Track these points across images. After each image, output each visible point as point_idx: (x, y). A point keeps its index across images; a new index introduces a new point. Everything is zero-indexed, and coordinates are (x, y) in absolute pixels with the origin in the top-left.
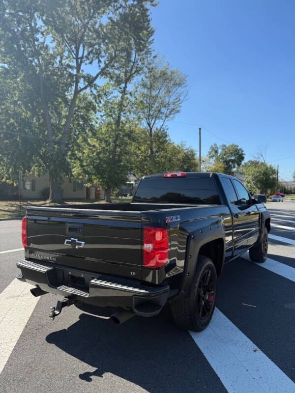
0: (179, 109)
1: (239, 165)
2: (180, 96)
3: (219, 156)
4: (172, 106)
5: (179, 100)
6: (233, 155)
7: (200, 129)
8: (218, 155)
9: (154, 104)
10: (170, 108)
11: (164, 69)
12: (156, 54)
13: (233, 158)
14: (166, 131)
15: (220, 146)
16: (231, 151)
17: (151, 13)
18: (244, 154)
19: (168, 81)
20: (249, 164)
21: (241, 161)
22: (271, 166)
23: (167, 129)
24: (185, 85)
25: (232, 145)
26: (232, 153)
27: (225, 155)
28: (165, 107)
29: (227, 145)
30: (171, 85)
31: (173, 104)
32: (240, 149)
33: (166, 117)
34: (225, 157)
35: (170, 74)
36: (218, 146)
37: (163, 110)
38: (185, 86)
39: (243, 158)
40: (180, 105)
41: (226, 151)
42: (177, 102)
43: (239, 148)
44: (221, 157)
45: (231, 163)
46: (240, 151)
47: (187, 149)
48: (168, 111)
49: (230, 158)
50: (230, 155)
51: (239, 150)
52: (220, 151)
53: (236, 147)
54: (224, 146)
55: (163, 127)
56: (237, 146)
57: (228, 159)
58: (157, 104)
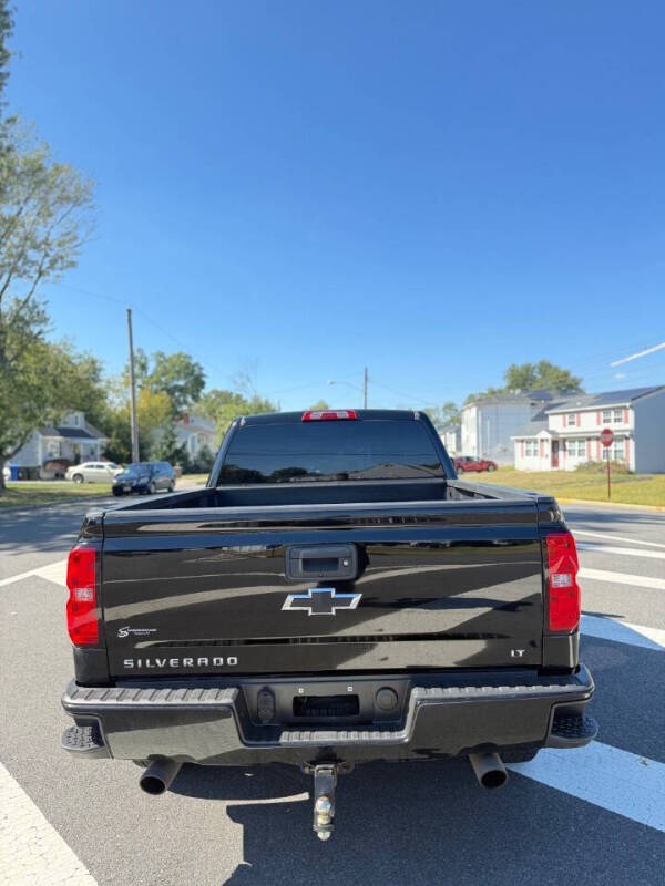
0: (75, 258)
1: (196, 398)
2: (76, 227)
3: (151, 377)
4: (55, 251)
5: (75, 238)
6: (182, 375)
7: (129, 311)
8: (149, 373)
9: (8, 238)
10: (52, 254)
11: (33, 157)
12: (13, 115)
13: (181, 383)
14: (41, 308)
15: (152, 354)
16: (177, 368)
17: (16, 9)
18: (204, 376)
19: (44, 187)
20: (213, 396)
21: (198, 391)
22: (267, 402)
23: (45, 303)
24: (90, 204)
25: (179, 356)
26: (178, 372)
27: (163, 375)
28: (36, 247)
29: (168, 355)
30: (52, 197)
31: (59, 245)
32: (197, 365)
33: (41, 273)
34: (163, 379)
35: (50, 169)
36: (147, 354)
37: (32, 254)
38: (91, 207)
39: (202, 384)
40: (77, 249)
41: (165, 367)
42: (70, 241)
43: (193, 362)
44: (155, 379)
45: (177, 394)
46: (196, 368)
47: (80, 357)
48: (47, 260)
49: (176, 383)
50: (176, 375)
51: (194, 366)
52: (152, 366)
53: (187, 360)
54: (161, 355)
55: (32, 297)
56: (190, 357)
57: (171, 385)
58: (15, 240)
